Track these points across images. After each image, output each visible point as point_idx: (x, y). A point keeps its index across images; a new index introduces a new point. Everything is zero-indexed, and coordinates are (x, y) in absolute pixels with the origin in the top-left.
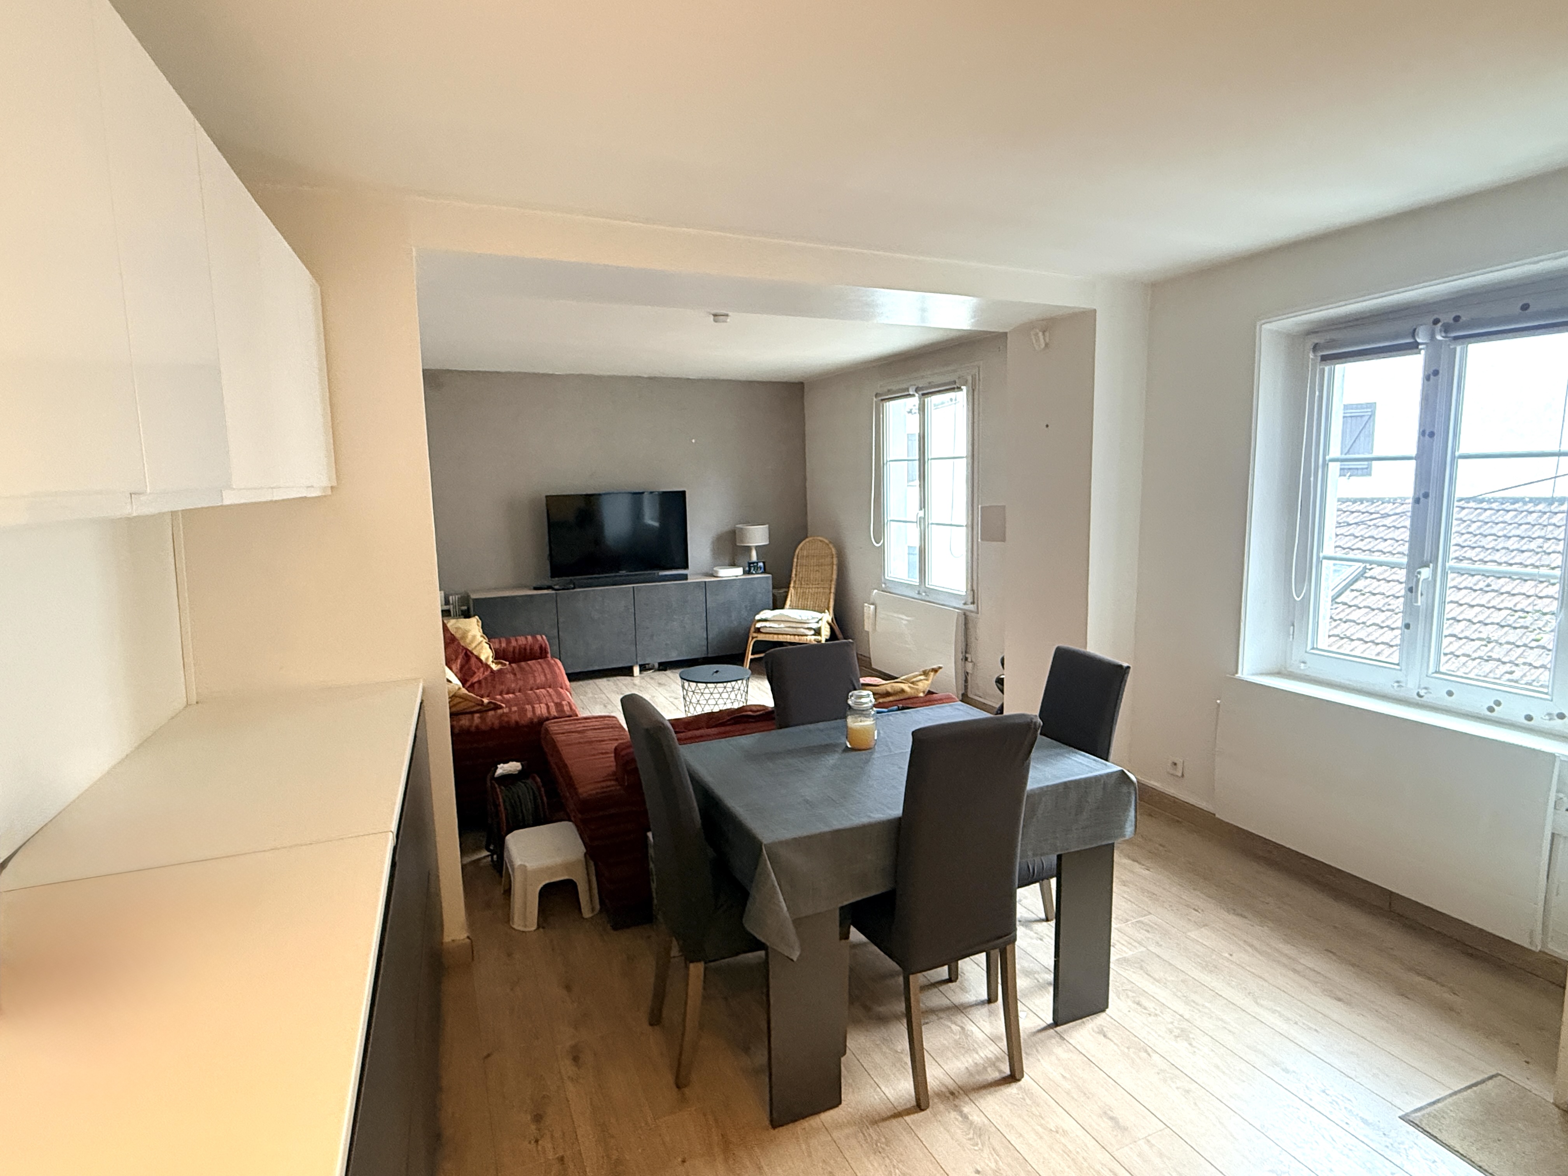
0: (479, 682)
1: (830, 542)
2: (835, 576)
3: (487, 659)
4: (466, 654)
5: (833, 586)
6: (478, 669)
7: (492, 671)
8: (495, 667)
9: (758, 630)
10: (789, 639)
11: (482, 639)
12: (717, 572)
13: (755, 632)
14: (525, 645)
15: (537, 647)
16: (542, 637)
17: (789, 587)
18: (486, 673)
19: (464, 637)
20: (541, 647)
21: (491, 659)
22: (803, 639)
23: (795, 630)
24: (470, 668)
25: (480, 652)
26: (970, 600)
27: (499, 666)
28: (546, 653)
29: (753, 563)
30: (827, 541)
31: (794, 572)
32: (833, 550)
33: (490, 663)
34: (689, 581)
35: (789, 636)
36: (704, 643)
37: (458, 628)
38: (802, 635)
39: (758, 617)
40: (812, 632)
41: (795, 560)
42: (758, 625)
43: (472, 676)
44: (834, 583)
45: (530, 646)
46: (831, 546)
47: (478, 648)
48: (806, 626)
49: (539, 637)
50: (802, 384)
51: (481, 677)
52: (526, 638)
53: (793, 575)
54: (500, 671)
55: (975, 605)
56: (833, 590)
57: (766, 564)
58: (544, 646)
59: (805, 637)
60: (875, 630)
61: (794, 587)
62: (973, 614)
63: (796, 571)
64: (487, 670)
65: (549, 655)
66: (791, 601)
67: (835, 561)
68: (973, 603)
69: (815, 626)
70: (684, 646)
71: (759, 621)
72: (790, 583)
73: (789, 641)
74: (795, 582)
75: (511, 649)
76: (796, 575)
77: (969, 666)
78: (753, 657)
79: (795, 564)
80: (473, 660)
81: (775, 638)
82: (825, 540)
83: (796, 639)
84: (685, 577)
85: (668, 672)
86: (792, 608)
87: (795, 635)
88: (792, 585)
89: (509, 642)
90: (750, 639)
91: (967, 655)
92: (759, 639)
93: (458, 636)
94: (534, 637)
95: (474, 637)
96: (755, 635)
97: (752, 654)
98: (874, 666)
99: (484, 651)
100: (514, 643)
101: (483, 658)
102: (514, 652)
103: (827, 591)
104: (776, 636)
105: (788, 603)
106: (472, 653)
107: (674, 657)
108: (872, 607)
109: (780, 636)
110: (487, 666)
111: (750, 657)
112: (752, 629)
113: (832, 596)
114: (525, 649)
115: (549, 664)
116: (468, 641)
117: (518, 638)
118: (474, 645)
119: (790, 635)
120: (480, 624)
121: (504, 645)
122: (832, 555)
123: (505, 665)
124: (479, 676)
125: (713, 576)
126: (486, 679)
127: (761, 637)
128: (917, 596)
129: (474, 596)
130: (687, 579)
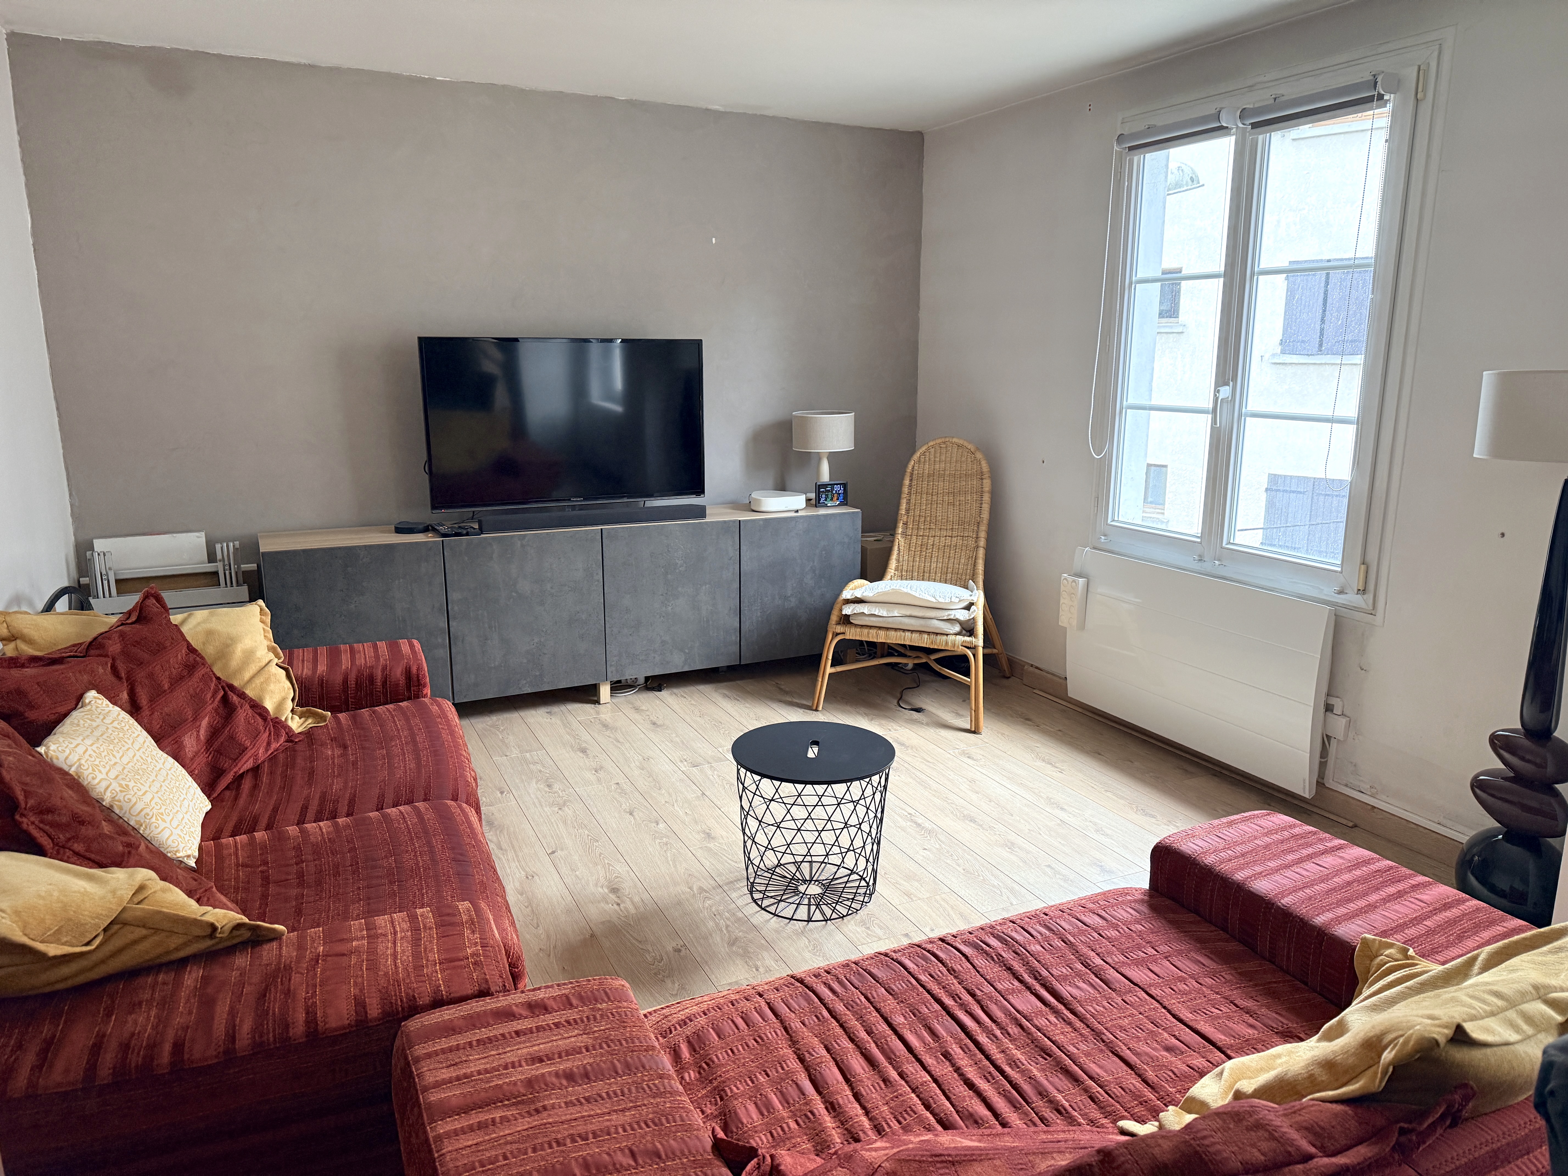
0: (256, 770)
1: (978, 449)
2: (985, 515)
3: (280, 706)
4: (225, 700)
5: (983, 535)
6: (256, 736)
7: (291, 737)
8: (296, 724)
9: (846, 620)
10: (909, 639)
11: (271, 656)
12: (758, 501)
13: (838, 623)
14: (372, 667)
15: (398, 673)
16: (412, 646)
17: (893, 535)
18: (274, 746)
19: (225, 652)
20: (408, 672)
21: (289, 705)
22: (939, 643)
23: (922, 622)
24: (232, 738)
25: (263, 690)
26: (1356, 582)
27: (310, 722)
28: (420, 685)
29: (825, 486)
30: (971, 447)
31: (903, 506)
32: (984, 464)
33: (286, 715)
34: (707, 520)
35: (908, 634)
36: (735, 638)
37: (210, 633)
38: (937, 634)
39: (847, 594)
40: (957, 628)
41: (907, 482)
42: (848, 610)
43: (235, 760)
44: (983, 528)
45: (384, 668)
46: (979, 456)
47: (258, 681)
48: (945, 615)
49: (405, 647)
50: (919, 137)
51: (262, 754)
52: (375, 647)
53: (903, 512)
54: (309, 734)
55: (1369, 597)
56: (982, 543)
57: (849, 487)
58: (414, 670)
59: (945, 637)
60: (1082, 626)
61: (904, 534)
62: (1358, 616)
63: (908, 503)
64: (278, 736)
65: (428, 691)
66: (898, 561)
67: (987, 484)
68: (1363, 591)
69: (963, 615)
70: (697, 644)
71: (848, 602)
72: (895, 527)
73: (907, 643)
74: (906, 524)
75: (338, 679)
76: (908, 510)
77: (1338, 726)
78: (833, 670)
79: (905, 490)
80: (243, 714)
81: (880, 637)
82: (966, 444)
83: (924, 641)
84: (700, 512)
85: (665, 694)
86: (906, 574)
87: (921, 632)
88: (900, 530)
89: (334, 656)
90: (830, 636)
91: (1333, 701)
92: (848, 636)
93: (209, 651)
94: (394, 647)
95: (249, 655)
96: (839, 629)
97: (832, 666)
98: (1071, 694)
99: (272, 687)
100: (345, 662)
101: (269, 705)
102: (345, 681)
103: (971, 543)
104: (882, 633)
105: (893, 564)
106: (242, 695)
107: (677, 664)
108: (1081, 581)
109: (892, 633)
110: (278, 725)
111: (829, 670)
112: (834, 618)
113: (981, 553)
114: (371, 678)
115: (424, 711)
116: (235, 663)
117: (358, 646)
118: (247, 675)
119: (912, 631)
120: (268, 619)
121: (322, 668)
122: (982, 473)
123: (323, 718)
124: (256, 756)
125: (749, 508)
126: (273, 759)
127: (852, 634)
128: (1196, 566)
129: (266, 546)
130: (703, 516)
